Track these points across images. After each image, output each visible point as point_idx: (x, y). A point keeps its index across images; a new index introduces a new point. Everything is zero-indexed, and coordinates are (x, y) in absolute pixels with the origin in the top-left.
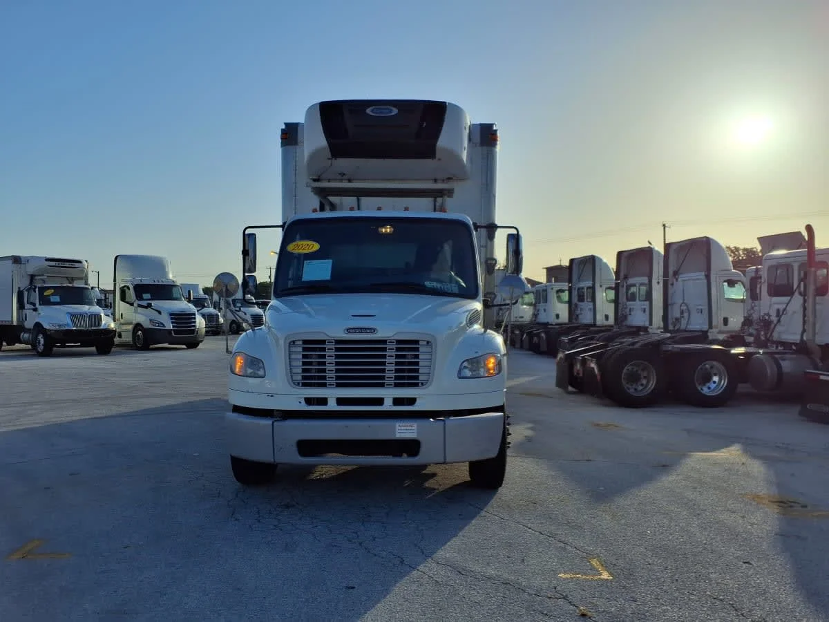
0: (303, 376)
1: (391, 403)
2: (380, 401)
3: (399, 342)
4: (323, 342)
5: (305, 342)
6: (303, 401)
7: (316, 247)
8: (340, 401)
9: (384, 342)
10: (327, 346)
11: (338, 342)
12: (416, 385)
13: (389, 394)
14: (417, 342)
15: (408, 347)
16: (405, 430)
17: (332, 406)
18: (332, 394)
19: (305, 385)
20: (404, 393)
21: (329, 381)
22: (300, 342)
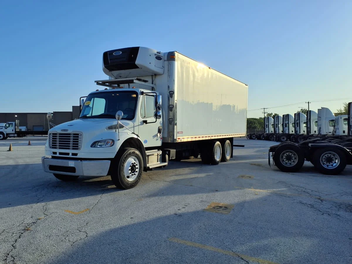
0: (52, 145)
1: (71, 155)
2: (68, 154)
3: (74, 134)
4: (56, 134)
6: (52, 153)
8: (60, 153)
9: (70, 134)
11: (60, 134)
12: (77, 149)
13: (71, 151)
14: (78, 134)
15: (76, 136)
16: (71, 164)
17: (58, 155)
18: (58, 151)
19: (53, 148)
20: (75, 151)
21: (58, 147)
22: (52, 134)
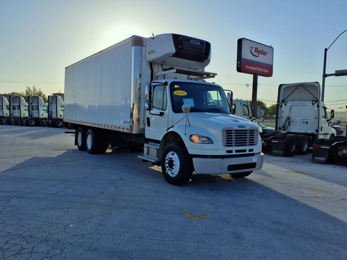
0: (226, 143)
1: (248, 151)
2: (245, 151)
3: (250, 131)
4: (231, 131)
5: (227, 131)
6: (226, 152)
7: (186, 94)
8: (236, 151)
9: (246, 130)
10: (233, 132)
11: (236, 131)
12: (253, 145)
13: (247, 148)
14: (253, 130)
15: (252, 132)
16: (254, 160)
17: (234, 153)
18: (234, 149)
19: (227, 146)
20: (251, 147)
21: (233, 144)
22: (225, 131)
